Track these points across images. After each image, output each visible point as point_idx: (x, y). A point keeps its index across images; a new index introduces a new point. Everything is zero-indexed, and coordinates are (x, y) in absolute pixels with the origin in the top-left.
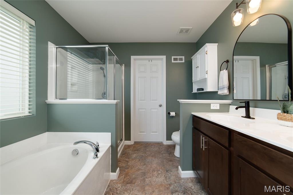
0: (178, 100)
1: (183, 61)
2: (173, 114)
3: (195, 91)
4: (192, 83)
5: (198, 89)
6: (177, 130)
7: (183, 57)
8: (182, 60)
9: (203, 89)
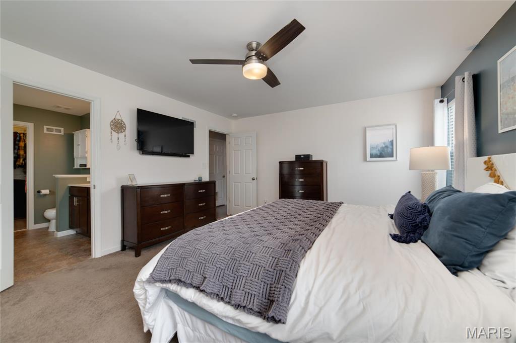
0: (54, 175)
1: (62, 133)
2: (45, 192)
3: (77, 166)
4: (74, 159)
5: (81, 165)
6: (53, 207)
7: (62, 129)
8: (60, 132)
9: (85, 165)
